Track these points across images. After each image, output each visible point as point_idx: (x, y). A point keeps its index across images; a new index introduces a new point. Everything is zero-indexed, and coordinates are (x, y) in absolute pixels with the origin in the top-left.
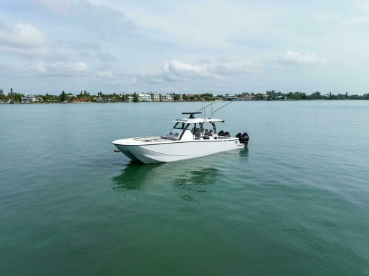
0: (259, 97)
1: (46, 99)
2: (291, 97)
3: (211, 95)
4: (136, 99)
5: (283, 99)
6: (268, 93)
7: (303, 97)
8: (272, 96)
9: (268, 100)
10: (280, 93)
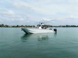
0: (64, 27)
1: (14, 27)
2: (72, 26)
3: (52, 26)
4: (34, 27)
5: (70, 27)
6: (66, 25)
7: (75, 26)
8: (67, 26)
9: (66, 27)
10: (69, 26)
